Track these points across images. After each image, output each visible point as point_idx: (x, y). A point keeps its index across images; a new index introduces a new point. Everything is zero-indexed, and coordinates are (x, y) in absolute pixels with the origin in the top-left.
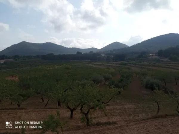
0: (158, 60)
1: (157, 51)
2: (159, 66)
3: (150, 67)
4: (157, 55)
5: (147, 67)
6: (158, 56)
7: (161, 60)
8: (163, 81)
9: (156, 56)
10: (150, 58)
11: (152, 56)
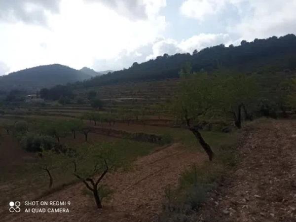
0: (43, 105)
1: (39, 90)
2: (45, 114)
3: (31, 116)
4: (39, 96)
5: (25, 116)
6: (42, 98)
7: (47, 103)
8: (55, 136)
9: (37, 97)
10: (29, 101)
11: (32, 97)
